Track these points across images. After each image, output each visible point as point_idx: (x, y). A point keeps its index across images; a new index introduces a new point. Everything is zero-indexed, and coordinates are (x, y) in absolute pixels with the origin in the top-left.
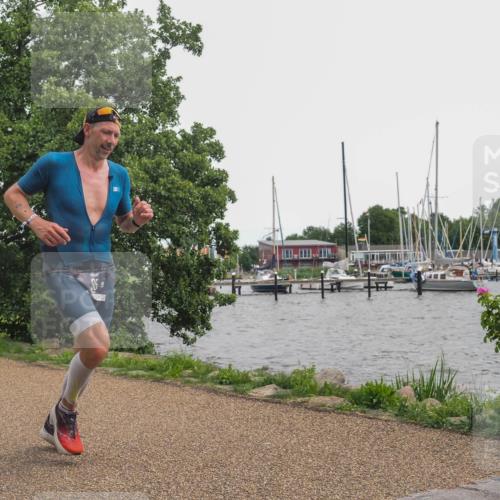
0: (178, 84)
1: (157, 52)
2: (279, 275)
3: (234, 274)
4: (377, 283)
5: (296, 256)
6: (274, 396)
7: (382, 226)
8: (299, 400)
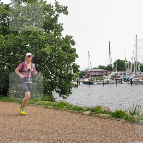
0: (62, 26)
1: (55, 15)
2: (91, 79)
3: (78, 79)
4: (119, 82)
5: (95, 74)
6: (90, 114)
7: (120, 65)
8: (97, 115)
